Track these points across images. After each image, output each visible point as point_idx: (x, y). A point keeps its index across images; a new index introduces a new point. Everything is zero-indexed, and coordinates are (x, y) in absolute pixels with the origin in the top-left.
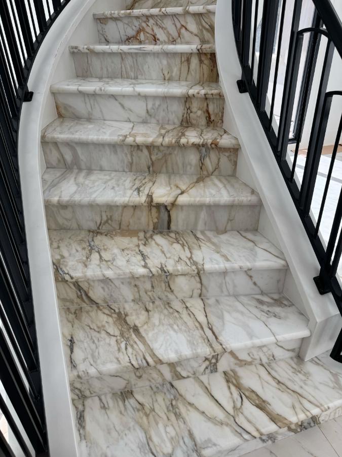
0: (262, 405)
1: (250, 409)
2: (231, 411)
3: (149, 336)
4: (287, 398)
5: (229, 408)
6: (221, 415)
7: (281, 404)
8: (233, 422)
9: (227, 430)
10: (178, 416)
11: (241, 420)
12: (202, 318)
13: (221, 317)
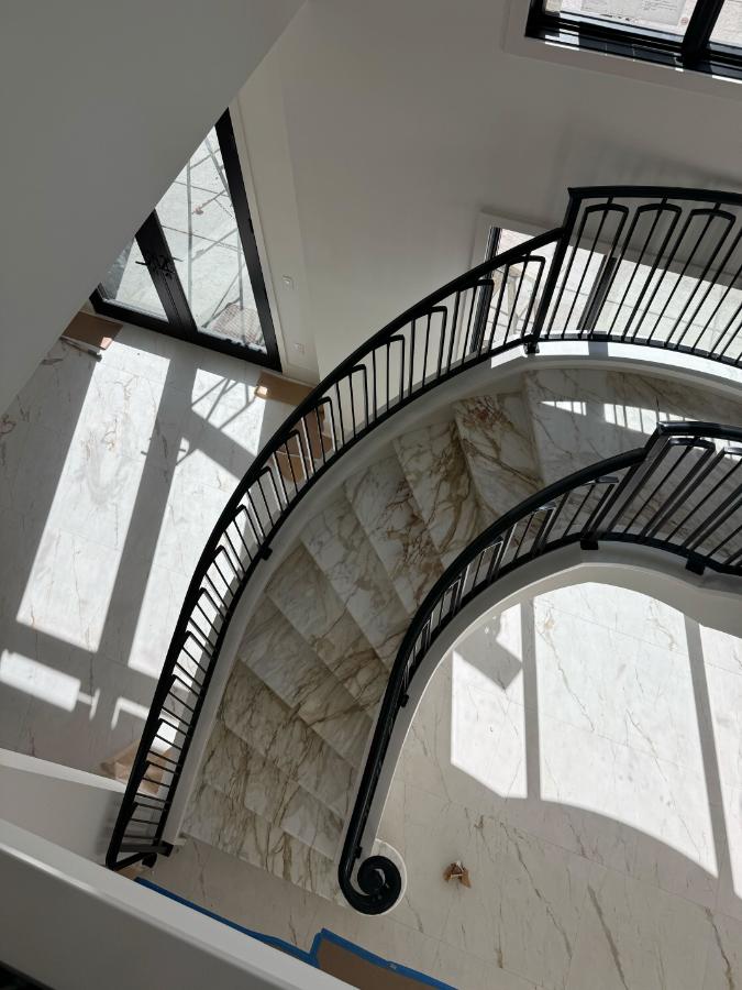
0: (287, 862)
1: (279, 859)
2: (270, 850)
3: (252, 784)
4: (303, 871)
5: (271, 847)
6: (263, 847)
7: (296, 871)
8: (266, 855)
9: (259, 857)
10: (244, 829)
11: (270, 860)
12: (287, 798)
13: (298, 807)
